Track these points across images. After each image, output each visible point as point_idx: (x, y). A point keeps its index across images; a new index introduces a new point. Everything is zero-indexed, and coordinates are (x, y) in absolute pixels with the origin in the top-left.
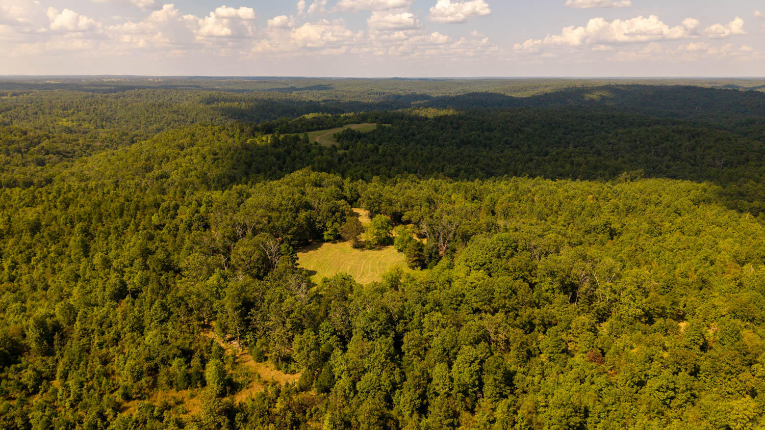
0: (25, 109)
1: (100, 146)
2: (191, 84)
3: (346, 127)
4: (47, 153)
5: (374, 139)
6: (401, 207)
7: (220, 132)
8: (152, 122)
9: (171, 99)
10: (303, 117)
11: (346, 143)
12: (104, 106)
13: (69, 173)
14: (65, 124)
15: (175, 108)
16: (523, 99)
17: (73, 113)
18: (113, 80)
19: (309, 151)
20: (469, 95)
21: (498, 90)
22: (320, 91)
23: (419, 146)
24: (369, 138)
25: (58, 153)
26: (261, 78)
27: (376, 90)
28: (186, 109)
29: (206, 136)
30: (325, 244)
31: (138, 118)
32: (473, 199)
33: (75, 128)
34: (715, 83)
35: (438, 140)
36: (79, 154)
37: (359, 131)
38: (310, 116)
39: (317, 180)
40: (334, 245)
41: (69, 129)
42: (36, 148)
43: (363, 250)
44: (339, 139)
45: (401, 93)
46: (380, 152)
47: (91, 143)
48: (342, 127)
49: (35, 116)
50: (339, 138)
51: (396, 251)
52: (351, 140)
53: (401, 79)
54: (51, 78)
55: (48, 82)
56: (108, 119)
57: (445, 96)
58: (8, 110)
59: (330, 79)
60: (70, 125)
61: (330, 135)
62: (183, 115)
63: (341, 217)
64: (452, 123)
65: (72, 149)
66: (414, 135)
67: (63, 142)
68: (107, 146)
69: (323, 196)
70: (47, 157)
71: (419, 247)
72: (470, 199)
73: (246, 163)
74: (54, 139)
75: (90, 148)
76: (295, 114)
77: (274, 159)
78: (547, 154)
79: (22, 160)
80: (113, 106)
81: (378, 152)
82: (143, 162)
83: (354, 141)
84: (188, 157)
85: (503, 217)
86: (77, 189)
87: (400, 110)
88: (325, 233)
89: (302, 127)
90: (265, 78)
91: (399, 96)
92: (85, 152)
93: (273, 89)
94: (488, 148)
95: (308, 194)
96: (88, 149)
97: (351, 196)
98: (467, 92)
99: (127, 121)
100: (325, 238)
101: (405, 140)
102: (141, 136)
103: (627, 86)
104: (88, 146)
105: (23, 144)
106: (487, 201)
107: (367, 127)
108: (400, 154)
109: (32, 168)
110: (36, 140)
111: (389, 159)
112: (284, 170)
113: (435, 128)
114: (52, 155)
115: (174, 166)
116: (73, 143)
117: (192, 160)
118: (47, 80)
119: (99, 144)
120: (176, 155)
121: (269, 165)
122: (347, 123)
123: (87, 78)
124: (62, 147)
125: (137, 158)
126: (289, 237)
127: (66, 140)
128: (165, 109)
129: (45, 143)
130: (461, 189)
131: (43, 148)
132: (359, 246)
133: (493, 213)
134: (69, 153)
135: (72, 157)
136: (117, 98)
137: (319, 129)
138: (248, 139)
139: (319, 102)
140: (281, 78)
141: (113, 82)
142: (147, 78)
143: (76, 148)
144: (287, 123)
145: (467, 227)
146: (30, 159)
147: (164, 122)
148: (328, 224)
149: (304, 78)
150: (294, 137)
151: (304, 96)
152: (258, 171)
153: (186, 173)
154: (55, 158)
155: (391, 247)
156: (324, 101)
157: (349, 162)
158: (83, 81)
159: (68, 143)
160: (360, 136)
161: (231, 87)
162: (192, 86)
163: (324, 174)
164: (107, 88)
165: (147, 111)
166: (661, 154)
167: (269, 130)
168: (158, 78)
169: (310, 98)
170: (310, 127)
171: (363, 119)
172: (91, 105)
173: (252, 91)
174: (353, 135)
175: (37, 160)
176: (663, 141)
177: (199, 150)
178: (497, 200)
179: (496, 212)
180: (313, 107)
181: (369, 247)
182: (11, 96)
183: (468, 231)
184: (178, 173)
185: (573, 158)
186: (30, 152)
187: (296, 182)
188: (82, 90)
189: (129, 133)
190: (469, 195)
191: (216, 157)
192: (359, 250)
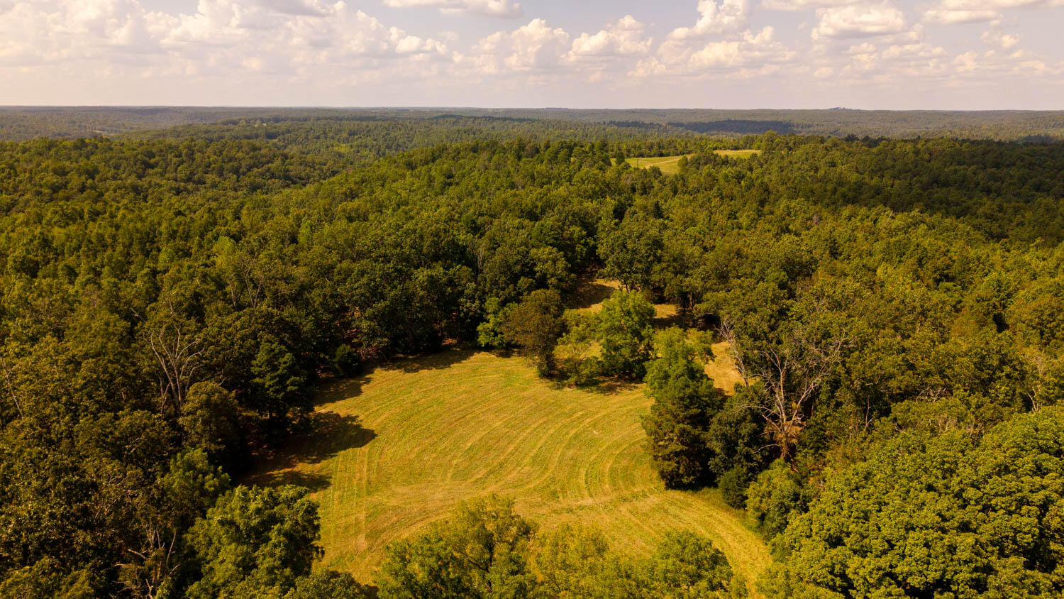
4: (273, 177)
14: (342, 150)
17: (360, 138)
30: (479, 357)
32: (938, 281)
33: (349, 155)
40: (498, 362)
41: (340, 155)
42: (260, 170)
43: (561, 387)
47: (340, 170)
60: (346, 152)
70: (268, 181)
71: (694, 411)
72: (931, 282)
85: (1036, 339)
88: (482, 327)
100: (482, 340)
104: (334, 173)
105: (246, 163)
106: (983, 286)
110: (266, 159)
114: (277, 180)
122: (714, 149)
124: (296, 170)
129: (275, 164)
130: (908, 253)
131: (269, 170)
132: (554, 373)
133: (1001, 325)
143: (315, 173)
145: (890, 362)
171: (747, 144)
178: (1016, 290)
179: (1009, 322)
183: (891, 377)
186: (249, 173)
190: (928, 271)
192: (551, 384)
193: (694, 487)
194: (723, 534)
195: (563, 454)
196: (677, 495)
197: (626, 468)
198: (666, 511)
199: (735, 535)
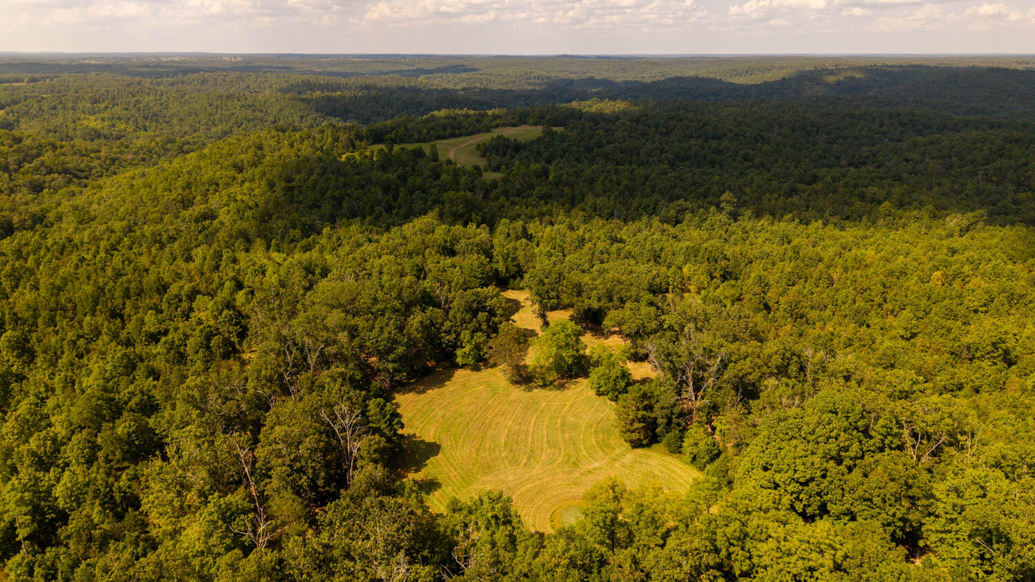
0: (39, 101)
1: (133, 159)
2: (280, 65)
3: (495, 133)
4: (50, 172)
5: (539, 153)
6: (599, 300)
7: (302, 143)
8: (216, 122)
9: (248, 87)
10: (432, 116)
11: (496, 159)
12: (151, 97)
13: (71, 206)
14: (93, 124)
15: (250, 101)
16: (750, 87)
17: (107, 107)
18: (176, 59)
19: (437, 177)
20: (671, 80)
21: (711, 73)
22: (459, 75)
23: (610, 166)
24: (531, 152)
25: (66, 171)
26: (377, 56)
27: (537, 73)
28: (265, 102)
29: (279, 150)
30: (459, 374)
31: (197, 116)
33: (105, 131)
34: (1027, 63)
35: (638, 154)
36: (97, 172)
37: (515, 140)
38: (442, 113)
39: (446, 242)
40: (475, 376)
41: (95, 132)
42: (32, 165)
43: (530, 390)
44: (485, 152)
45: (572, 76)
46: (551, 178)
47: (119, 155)
48: (490, 131)
49: (53, 112)
50: (485, 150)
51: (592, 393)
52: (504, 154)
53: (571, 56)
54: (90, 56)
55: (87, 62)
56: (155, 117)
57: (636, 82)
58: (15, 102)
59: (472, 57)
60: (99, 126)
61: (471, 145)
62: (261, 111)
63: (488, 321)
64: (657, 126)
65: (87, 166)
66: (600, 145)
67: (75, 154)
68: (144, 160)
69: (457, 276)
70: (48, 178)
73: (335, 198)
74: (63, 150)
75: (117, 162)
76: (422, 109)
77: (379, 192)
78: (815, 179)
79: (8, 183)
80: (164, 98)
81: (547, 177)
82: (180, 191)
83: (508, 157)
84: (247, 184)
85: (789, 319)
86: (52, 246)
87: (574, 104)
88: (459, 352)
89: (428, 133)
90: (382, 56)
91: (571, 82)
92: (107, 170)
93: (392, 72)
94: (717, 166)
95: (430, 271)
96: (112, 165)
97: (507, 269)
98: (667, 76)
99: (182, 120)
100: (459, 360)
101: (587, 155)
102: (195, 143)
103: (901, 66)
104: (113, 160)
105: (13, 158)
106: (750, 281)
107: (527, 133)
108: (584, 182)
109: (23, 196)
110: (34, 151)
111: (567, 190)
112: (394, 212)
113: (633, 134)
114: (56, 175)
115: (225, 198)
116: (92, 155)
117: (253, 190)
118: (85, 59)
119: (130, 156)
120: (230, 181)
121: (370, 204)
122: (497, 126)
123: (139, 57)
124: (72, 162)
125: (171, 184)
126: (390, 366)
127: (80, 151)
128: (236, 102)
129: (47, 157)
130: (700, 255)
131: (43, 163)
132: (524, 378)
134: (83, 171)
135: (87, 178)
136: (173, 85)
137: (455, 136)
138: (344, 153)
139: (456, 90)
140: (405, 56)
141: (174, 62)
142: (221, 56)
143: (96, 163)
144: (405, 127)
146: (21, 182)
147: (232, 121)
148: (465, 335)
149: (437, 56)
150: (413, 151)
151: (435, 82)
152: (354, 215)
153: (241, 213)
154: (60, 179)
155: (583, 381)
156: (464, 89)
157: (502, 199)
158: (135, 60)
159: (84, 155)
160: (518, 148)
161: (334, 69)
162: (281, 68)
163: (458, 228)
164: (164, 70)
165: (211, 105)
166: (994, 178)
167: (377, 138)
168: (235, 56)
169: (445, 85)
170: (441, 132)
171: (522, 120)
172: (134, 96)
173: (364, 75)
174: (507, 147)
175: (31, 183)
176: (994, 156)
177: (264, 174)
180: (448, 99)
181: (541, 384)
182: (29, 82)
184: (229, 212)
185: (864, 189)
186: (22, 170)
187: (411, 247)
188: (128, 73)
189: (178, 139)
191: (291, 185)
192: (522, 388)
193: (648, 445)
194: (675, 469)
195: (563, 438)
196: (639, 451)
197: (604, 439)
198: (640, 462)
199: (681, 468)
